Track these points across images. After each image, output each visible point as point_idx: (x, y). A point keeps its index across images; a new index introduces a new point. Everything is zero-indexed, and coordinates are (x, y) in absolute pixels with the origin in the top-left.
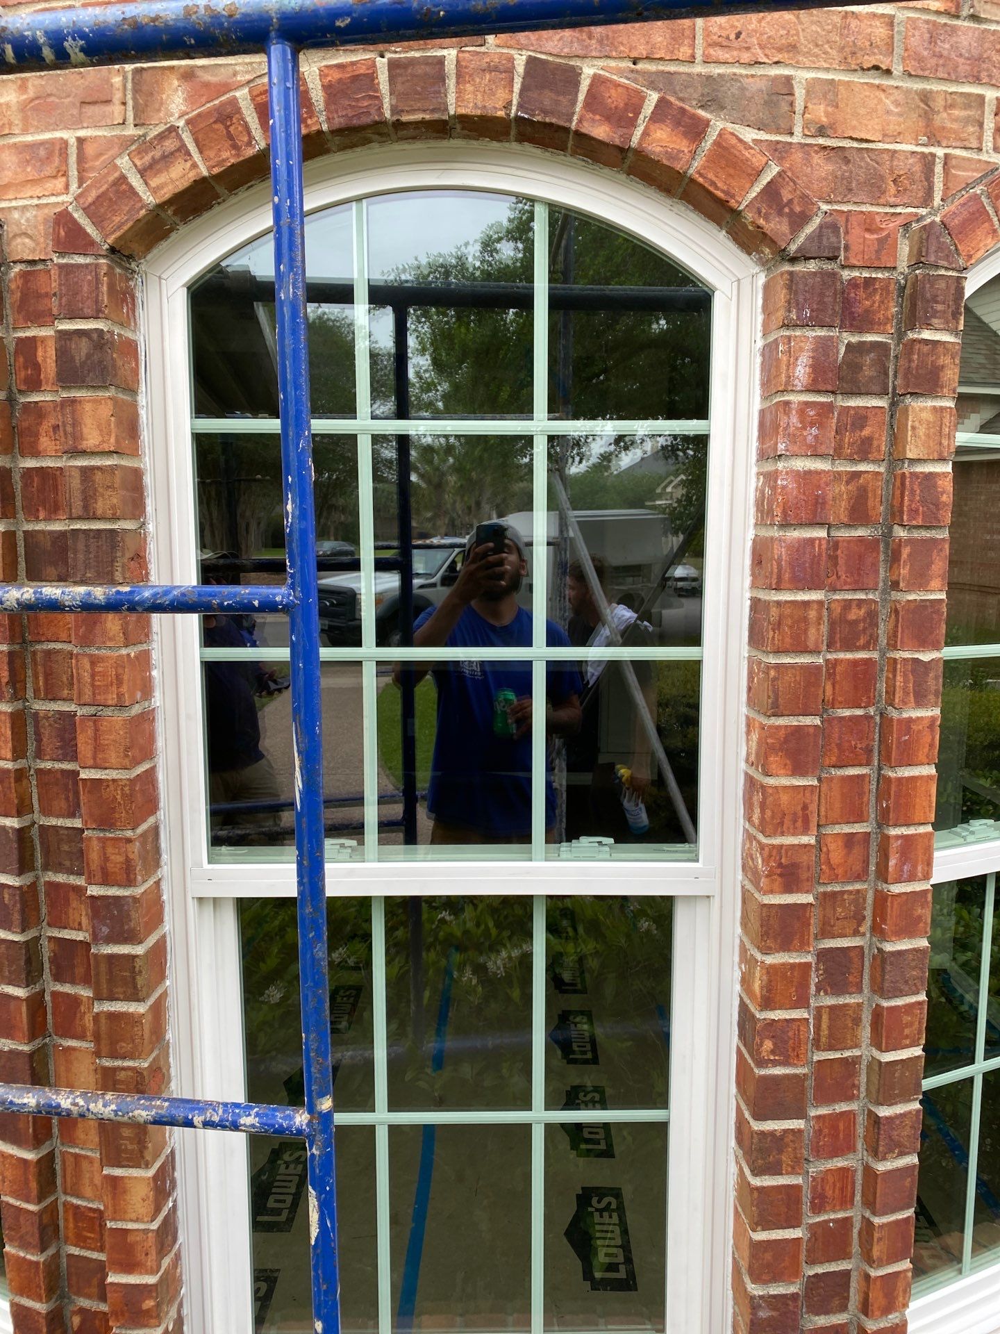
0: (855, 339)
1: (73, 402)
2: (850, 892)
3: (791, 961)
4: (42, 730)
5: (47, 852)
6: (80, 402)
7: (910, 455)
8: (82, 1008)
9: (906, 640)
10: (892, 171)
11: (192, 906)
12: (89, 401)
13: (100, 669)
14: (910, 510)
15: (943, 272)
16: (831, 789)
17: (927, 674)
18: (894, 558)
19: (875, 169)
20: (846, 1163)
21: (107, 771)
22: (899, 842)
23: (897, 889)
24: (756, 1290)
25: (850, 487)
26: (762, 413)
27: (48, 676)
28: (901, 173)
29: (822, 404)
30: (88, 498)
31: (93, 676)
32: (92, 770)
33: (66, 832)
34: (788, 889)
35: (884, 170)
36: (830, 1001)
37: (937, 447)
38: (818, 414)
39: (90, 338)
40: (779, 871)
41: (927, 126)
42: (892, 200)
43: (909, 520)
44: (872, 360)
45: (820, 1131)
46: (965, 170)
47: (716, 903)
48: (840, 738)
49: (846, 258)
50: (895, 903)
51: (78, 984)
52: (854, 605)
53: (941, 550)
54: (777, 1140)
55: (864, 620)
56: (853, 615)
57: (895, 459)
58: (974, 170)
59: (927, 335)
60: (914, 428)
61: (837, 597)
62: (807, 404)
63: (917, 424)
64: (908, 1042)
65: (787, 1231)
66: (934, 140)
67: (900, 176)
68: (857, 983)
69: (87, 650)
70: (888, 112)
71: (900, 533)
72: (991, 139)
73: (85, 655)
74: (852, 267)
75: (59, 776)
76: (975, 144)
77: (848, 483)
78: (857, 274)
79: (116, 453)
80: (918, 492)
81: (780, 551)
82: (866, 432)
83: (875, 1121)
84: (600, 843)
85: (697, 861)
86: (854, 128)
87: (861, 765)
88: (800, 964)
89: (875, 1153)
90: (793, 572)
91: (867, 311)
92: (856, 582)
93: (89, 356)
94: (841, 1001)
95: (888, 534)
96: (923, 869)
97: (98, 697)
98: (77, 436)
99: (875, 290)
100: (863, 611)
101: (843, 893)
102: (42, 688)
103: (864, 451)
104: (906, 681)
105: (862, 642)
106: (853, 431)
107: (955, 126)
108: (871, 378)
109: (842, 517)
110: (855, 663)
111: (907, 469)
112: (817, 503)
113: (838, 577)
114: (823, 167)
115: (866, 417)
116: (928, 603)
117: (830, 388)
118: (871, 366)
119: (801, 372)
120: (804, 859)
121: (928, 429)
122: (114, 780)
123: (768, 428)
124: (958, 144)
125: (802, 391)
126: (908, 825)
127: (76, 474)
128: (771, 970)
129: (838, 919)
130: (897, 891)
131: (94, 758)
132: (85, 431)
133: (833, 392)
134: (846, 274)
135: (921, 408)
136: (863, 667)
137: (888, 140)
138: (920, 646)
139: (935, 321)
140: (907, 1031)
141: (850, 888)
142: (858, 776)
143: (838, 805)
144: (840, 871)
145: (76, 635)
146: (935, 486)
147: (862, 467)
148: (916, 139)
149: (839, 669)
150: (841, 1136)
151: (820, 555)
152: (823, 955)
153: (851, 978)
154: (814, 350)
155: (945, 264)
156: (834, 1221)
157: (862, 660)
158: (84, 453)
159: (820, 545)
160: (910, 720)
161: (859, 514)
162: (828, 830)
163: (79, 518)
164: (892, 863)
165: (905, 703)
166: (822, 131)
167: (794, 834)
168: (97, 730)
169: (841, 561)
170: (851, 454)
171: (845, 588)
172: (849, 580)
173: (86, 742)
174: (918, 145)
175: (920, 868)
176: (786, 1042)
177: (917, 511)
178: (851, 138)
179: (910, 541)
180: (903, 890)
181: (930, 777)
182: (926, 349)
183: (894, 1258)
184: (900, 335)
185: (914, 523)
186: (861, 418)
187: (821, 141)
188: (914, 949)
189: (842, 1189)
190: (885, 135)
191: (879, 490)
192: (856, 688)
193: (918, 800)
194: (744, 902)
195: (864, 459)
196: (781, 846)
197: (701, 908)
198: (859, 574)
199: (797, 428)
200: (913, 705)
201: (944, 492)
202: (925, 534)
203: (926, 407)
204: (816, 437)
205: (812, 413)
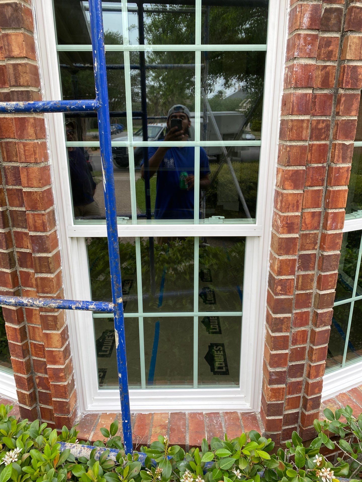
0: (328, 6)
1: (7, 35)
2: (312, 234)
3: (289, 258)
4: (7, 174)
5: (13, 220)
6: (10, 35)
7: (348, 58)
8: (31, 277)
9: (340, 136)
11: (69, 240)
12: (13, 35)
13: (27, 148)
14: (346, 82)
16: (307, 195)
17: (347, 150)
18: (338, 102)
20: (305, 329)
21: (33, 188)
22: (332, 215)
23: (330, 232)
24: (271, 370)
25: (322, 72)
26: (289, 41)
27: (7, 152)
29: (313, 35)
30: (17, 77)
31: (25, 151)
32: (27, 188)
33: (20, 213)
34: (289, 232)
36: (302, 273)
37: (359, 55)
38: (312, 40)
39: (12, 7)
40: (286, 225)
43: (345, 86)
44: (335, 16)
45: (297, 318)
47: (261, 239)
48: (312, 175)
50: (329, 237)
51: (29, 268)
52: (321, 122)
53: (357, 99)
54: (281, 321)
55: (324, 128)
56: (321, 126)
57: (342, 60)
59: (358, 4)
60: (350, 46)
61: (315, 119)
62: (307, 35)
63: (351, 44)
64: (330, 287)
65: (283, 351)
68: (313, 267)
69: (21, 140)
71: (341, 91)
73: (21, 143)
75: (15, 191)
77: (322, 70)
79: (26, 58)
80: (350, 74)
81: (294, 99)
82: (330, 48)
83: (316, 314)
84: (219, 218)
85: (256, 224)
87: (319, 186)
88: (292, 259)
89: (316, 325)
90: (298, 108)
92: (322, 112)
93: (12, 15)
94: (307, 273)
95: (336, 92)
96: (340, 225)
97: (27, 160)
98: (10, 51)
100: (324, 124)
101: (310, 234)
102: (6, 157)
103: (329, 56)
104: (339, 153)
105: (323, 137)
106: (325, 48)
108: (334, 24)
109: (318, 85)
110: (320, 145)
111: (346, 64)
112: (309, 78)
113: (316, 110)
115: (331, 42)
116: (350, 121)
117: (317, 28)
118: (334, 19)
119: (306, 20)
120: (296, 221)
121: (356, 46)
122: (36, 192)
123: (291, 46)
125: (305, 29)
126: (336, 208)
127: (11, 67)
128: (281, 261)
129: (307, 244)
130: (330, 233)
131: (28, 183)
132: (13, 48)
133: (318, 30)
135: (354, 37)
136: (323, 147)
138: (345, 138)
140: (330, 284)
141: (312, 232)
142: (318, 190)
143: (310, 201)
144: (309, 226)
145: (17, 134)
146: (357, 71)
147: (328, 64)
149: (314, 148)
150: (304, 320)
151: (309, 100)
152: (301, 256)
153: (311, 265)
154: (312, 11)
156: (299, 348)
157: (323, 144)
158: (13, 58)
159: (309, 96)
160: (340, 168)
161: (325, 84)
162: (306, 211)
163: (14, 86)
164: (329, 222)
165: (338, 161)
167: (293, 212)
168: (28, 172)
169: (317, 104)
170: (324, 58)
171: (318, 115)
172: (319, 112)
173: (24, 177)
175: (339, 225)
176: (286, 287)
177: (349, 82)
179: (345, 95)
180: (332, 233)
181: (345, 190)
182: (358, 11)
183: (320, 359)
184: (347, 5)
185: (347, 87)
186: (328, 42)
188: (335, 255)
189: (303, 337)
191: (334, 73)
192: (320, 155)
193: (340, 199)
194: (272, 238)
195: (329, 60)
196: (288, 216)
197: (256, 241)
198: (324, 109)
199: (303, 46)
200: (341, 162)
201: (360, 74)
202: (351, 92)
203: (356, 37)
204: (310, 49)
205: (309, 39)
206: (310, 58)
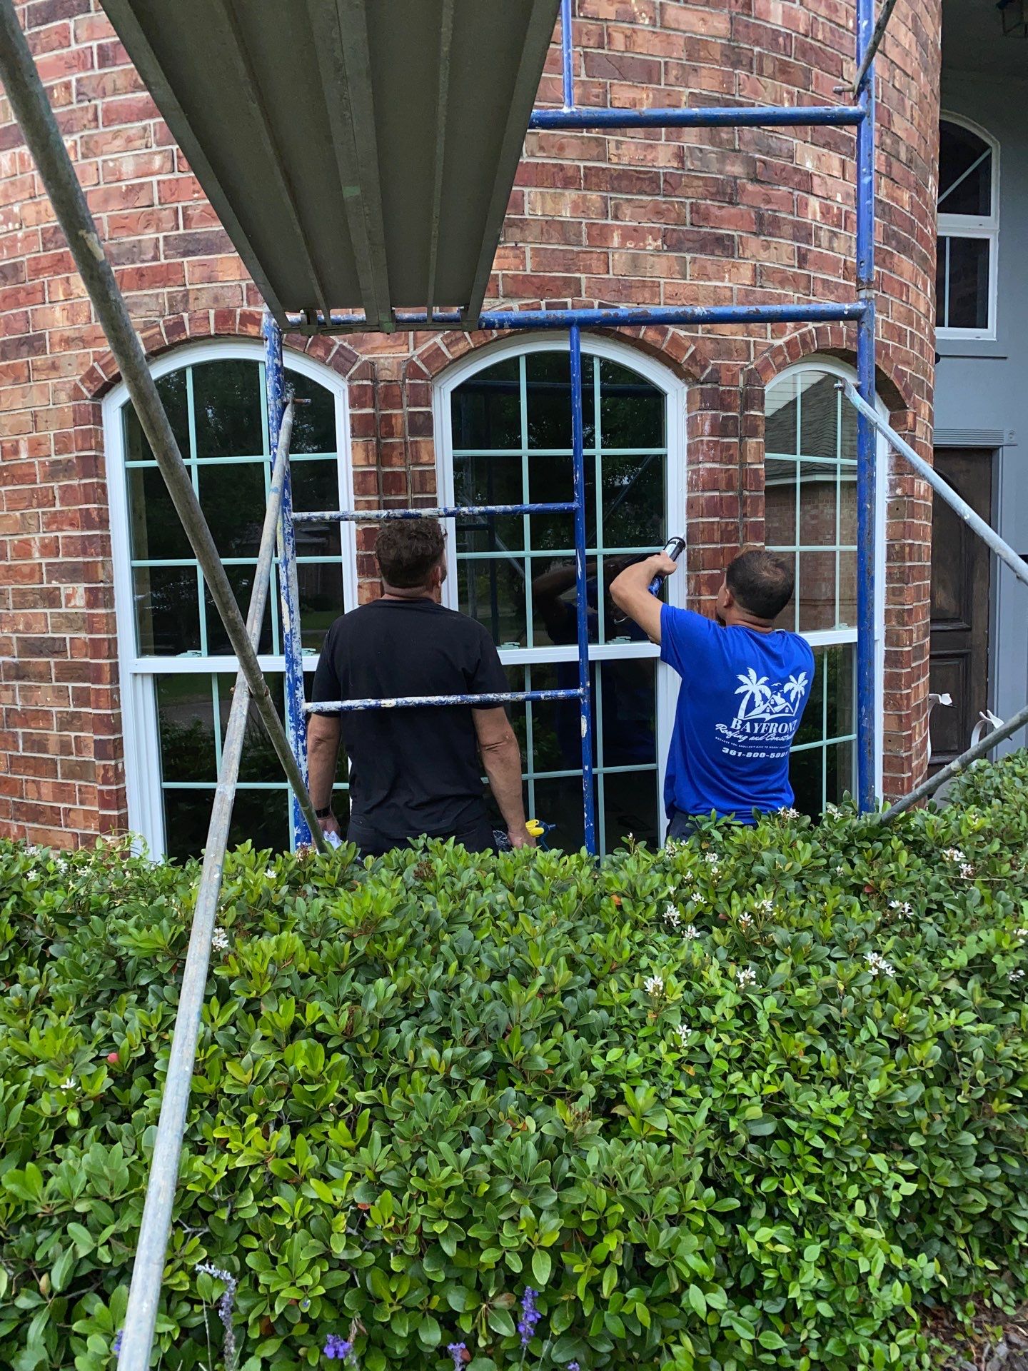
0: (725, 414)
1: (416, 442)
7: (748, 461)
9: (751, 538)
14: (749, 484)
15: (756, 387)
18: (744, 504)
19: (729, 347)
25: (726, 475)
26: (689, 445)
28: (738, 348)
29: (715, 441)
37: (758, 459)
38: (714, 445)
39: (424, 415)
41: (747, 329)
42: (736, 359)
43: (749, 488)
44: (732, 423)
46: (762, 345)
49: (721, 382)
52: (730, 524)
53: (762, 501)
55: (734, 530)
56: (731, 528)
57: (743, 463)
58: (765, 347)
59: (752, 413)
60: (749, 450)
61: (723, 521)
62: (710, 441)
63: (750, 448)
66: (749, 335)
67: (737, 350)
71: (747, 493)
72: (770, 334)
74: (723, 386)
76: (764, 336)
77: (725, 473)
78: (725, 388)
80: (752, 476)
81: (702, 501)
82: (731, 452)
86: (720, 330)
90: (707, 510)
91: (729, 403)
92: (730, 514)
93: (423, 422)
95: (741, 494)
98: (418, 457)
99: (732, 394)
100: (733, 526)
103: (730, 460)
105: (733, 540)
106: (726, 452)
107: (757, 329)
108: (732, 430)
109: (724, 487)
110: (731, 548)
111: (747, 467)
112: (715, 481)
113: (724, 512)
114: (710, 346)
115: (731, 446)
116: (758, 523)
117: (718, 434)
118: (732, 425)
119: (707, 428)
121: (755, 451)
123: (692, 451)
124: (758, 335)
125: (707, 436)
127: (417, 474)
133: (719, 436)
134: (721, 388)
135: (752, 442)
137: (732, 336)
138: (756, 540)
139: (754, 408)
146: (758, 474)
147: (730, 467)
148: (743, 335)
149: (725, 551)
151: (717, 502)
154: (711, 419)
155: (757, 384)
157: (734, 547)
158: (420, 464)
159: (717, 499)
161: (730, 487)
163: (418, 493)
166: (709, 332)
169: (724, 506)
170: (726, 461)
171: (726, 517)
172: (727, 513)
174: (743, 337)
177: (752, 484)
178: (720, 334)
179: (750, 497)
182: (751, 418)
184: (742, 413)
185: (751, 489)
186: (729, 446)
187: (709, 336)
190: (732, 333)
191: (737, 475)
195: (731, 463)
198: (731, 511)
199: (706, 451)
201: (762, 476)
202: (756, 494)
204: (714, 454)
205: (712, 444)
206: (714, 462)
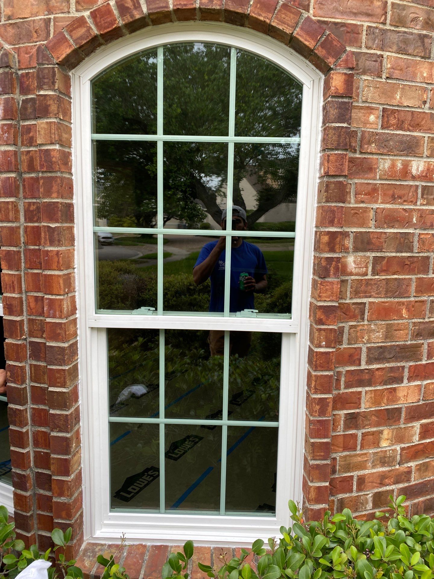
0: (24, 98)
2: (38, 320)
7: (38, 142)
9: (44, 218)
10: (34, 28)
14: (41, 165)
15: (46, 66)
16: (28, 277)
17: (54, 232)
19: (28, 28)
20: (46, 430)
22: (47, 301)
23: (48, 320)
25: (27, 157)
28: (37, 28)
29: (8, 124)
35: (32, 29)
36: (34, 363)
37: (49, 139)
38: (8, 128)
40: (7, 306)
41: (47, 7)
42: (35, 40)
43: (40, 169)
44: (30, 105)
45: (35, 414)
46: (62, 22)
48: (30, 257)
49: (19, 66)
50: (48, 326)
52: (32, 203)
55: (36, 210)
56: (32, 208)
58: (66, 21)
60: (39, 131)
61: (27, 201)
62: (4, 125)
63: (40, 129)
64: (59, 385)
66: (50, 12)
67: (37, 29)
68: (44, 358)
70: (32, 5)
72: (74, 7)
74: (22, 69)
76: (66, 10)
77: (26, 155)
78: (24, 72)
80: (43, 157)
82: (31, 135)
86: (20, 14)
87: (38, 269)
90: (4, 190)
91: (28, 86)
92: (32, 195)
94: (38, 363)
99: (30, 77)
100: (35, 206)
101: (36, 320)
103: (31, 142)
104: (45, 235)
105: (35, 219)
106: (26, 134)
107: (58, 4)
108: (31, 112)
109: (25, 169)
112: (8, 163)
113: (26, 193)
115: (30, 129)
116: (52, 203)
117: (9, 118)
118: (31, 107)
119: (1, 112)
121: (45, 131)
124: (59, 12)
125: (1, 120)
126: (52, 295)
129: (35, 330)
133: (12, 119)
134: (20, 72)
136: (36, 229)
137: (33, 16)
138: (50, 221)
139: (45, 87)
140: (58, 380)
141: (38, 318)
142: (37, 273)
143: (31, 284)
144: (34, 311)
146: (50, 155)
147: (31, 149)
148: (44, 13)
149: (28, 229)
150: (43, 418)
151: (12, 183)
152: (32, 344)
153: (41, 355)
154: (4, 103)
155: (47, 62)
156: (43, 452)
157: (36, 226)
159: (12, 180)
160: (47, 251)
161: (31, 168)
162: (29, 294)
164: (45, 309)
165: (46, 244)
166: (9, 18)
167: (10, 293)
169: (27, 187)
170: (27, 144)
171: (29, 197)
172: (30, 194)
174: (44, 15)
175: (57, 313)
176: (14, 374)
177: (43, 165)
178: (19, 18)
179: (42, 178)
180: (50, 321)
182: (42, 98)
185: (43, 170)
186: (28, 129)
187: (10, 22)
188: (58, 346)
189: (45, 440)
190: (32, 14)
192: (35, 237)
193: (54, 285)
195: (31, 146)
196: (6, 297)
198: (33, 192)
200: (49, 245)
201: (54, 157)
202: (49, 175)
203: (43, 122)
204: (7, 137)
205: (5, 128)
206: (7, 144)
